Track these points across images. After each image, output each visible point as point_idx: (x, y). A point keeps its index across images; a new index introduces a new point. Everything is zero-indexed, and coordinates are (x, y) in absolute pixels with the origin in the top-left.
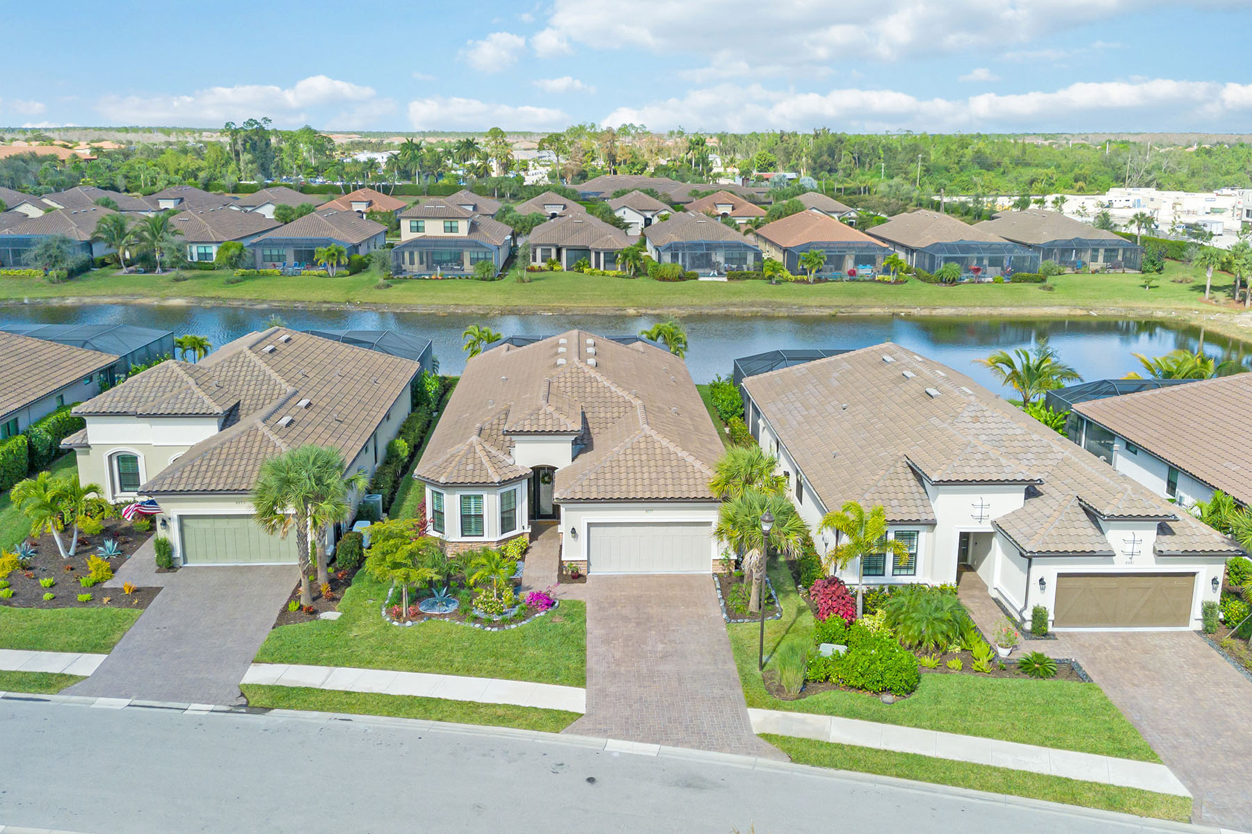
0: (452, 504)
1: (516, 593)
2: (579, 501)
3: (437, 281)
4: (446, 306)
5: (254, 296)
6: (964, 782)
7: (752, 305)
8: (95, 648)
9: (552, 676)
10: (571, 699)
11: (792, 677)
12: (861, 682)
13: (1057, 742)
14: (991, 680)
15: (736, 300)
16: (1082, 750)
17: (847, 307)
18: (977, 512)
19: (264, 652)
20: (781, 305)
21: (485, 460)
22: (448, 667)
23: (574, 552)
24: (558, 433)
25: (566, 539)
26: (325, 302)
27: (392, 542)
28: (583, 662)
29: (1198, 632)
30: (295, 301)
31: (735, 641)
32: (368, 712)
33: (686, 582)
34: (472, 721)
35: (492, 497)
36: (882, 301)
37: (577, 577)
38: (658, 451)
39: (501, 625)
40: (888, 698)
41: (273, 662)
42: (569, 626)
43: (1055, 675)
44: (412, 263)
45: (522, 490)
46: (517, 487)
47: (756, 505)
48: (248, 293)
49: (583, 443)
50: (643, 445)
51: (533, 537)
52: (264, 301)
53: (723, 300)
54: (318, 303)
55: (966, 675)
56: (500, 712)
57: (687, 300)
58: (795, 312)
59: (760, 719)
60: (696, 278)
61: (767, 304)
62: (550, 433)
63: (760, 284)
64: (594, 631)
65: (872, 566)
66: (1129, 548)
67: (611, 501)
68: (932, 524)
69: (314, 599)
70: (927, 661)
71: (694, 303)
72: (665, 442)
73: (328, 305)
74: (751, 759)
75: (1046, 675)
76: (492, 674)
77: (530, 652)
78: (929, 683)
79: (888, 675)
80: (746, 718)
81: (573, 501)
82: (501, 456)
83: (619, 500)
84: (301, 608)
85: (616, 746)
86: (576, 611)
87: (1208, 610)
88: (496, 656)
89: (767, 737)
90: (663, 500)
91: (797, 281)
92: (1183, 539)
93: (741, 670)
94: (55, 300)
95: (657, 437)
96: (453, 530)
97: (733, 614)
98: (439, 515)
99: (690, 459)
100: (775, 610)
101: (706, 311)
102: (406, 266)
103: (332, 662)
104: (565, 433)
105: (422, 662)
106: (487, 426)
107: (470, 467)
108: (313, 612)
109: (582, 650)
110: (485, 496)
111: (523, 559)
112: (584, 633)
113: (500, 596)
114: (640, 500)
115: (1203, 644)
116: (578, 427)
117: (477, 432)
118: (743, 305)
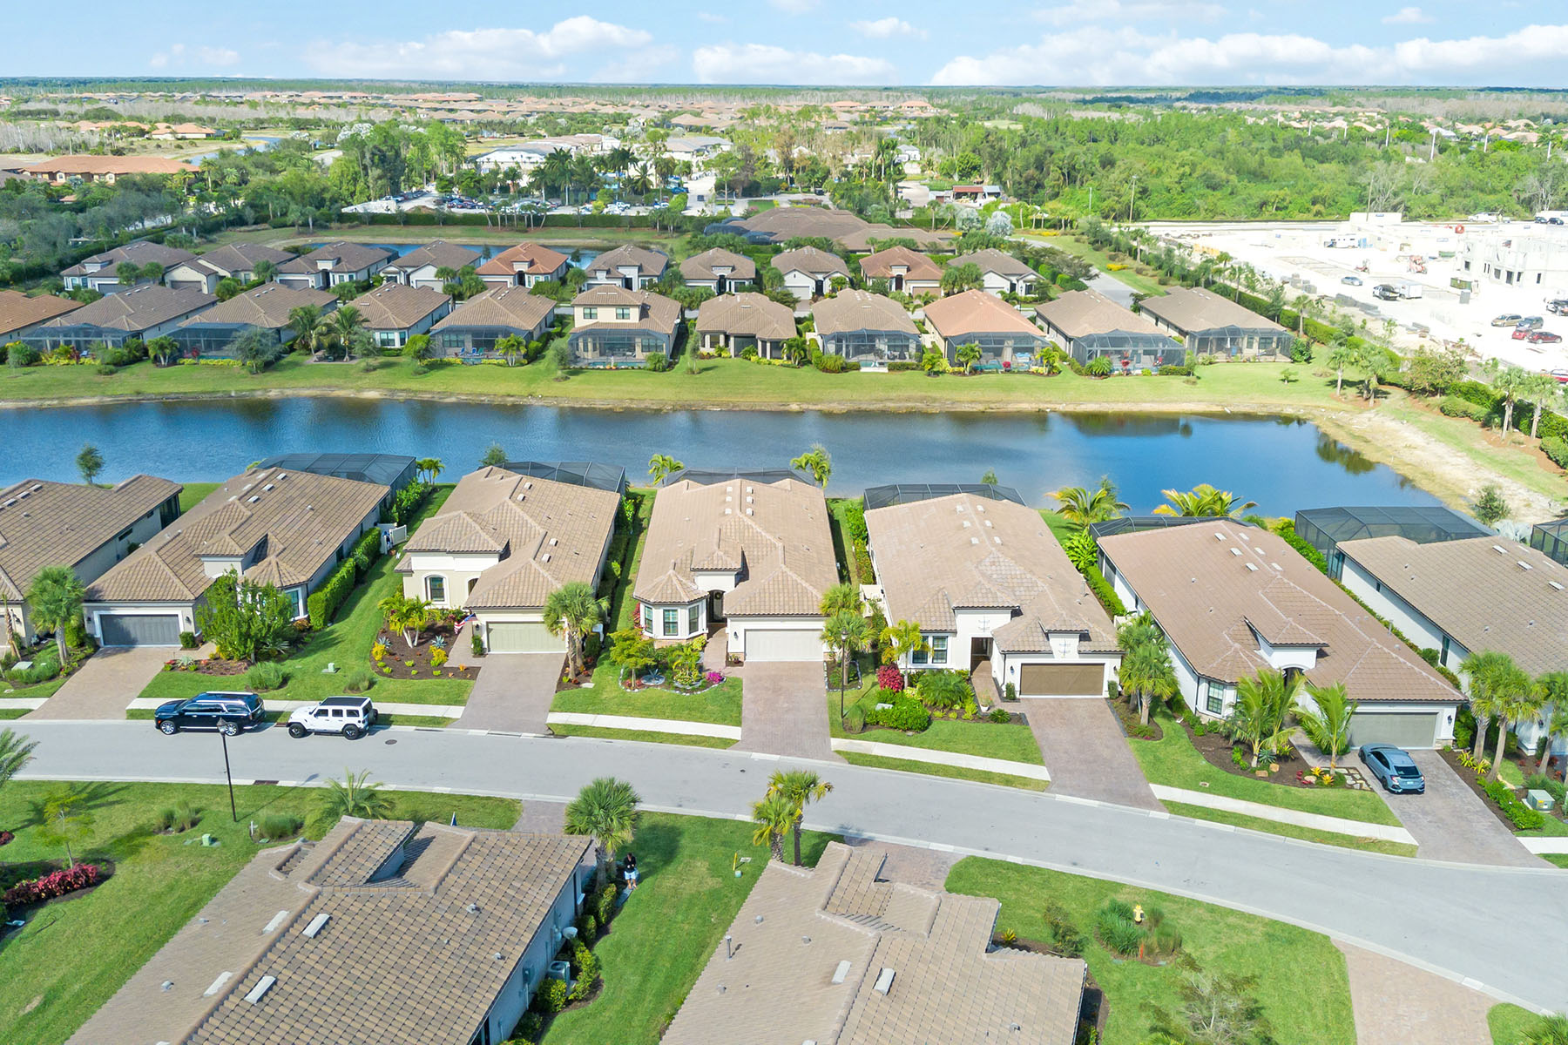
0: (658, 615)
1: (700, 672)
2: (739, 616)
3: (611, 372)
4: (622, 400)
5: (442, 389)
6: (936, 773)
7: (908, 400)
8: (457, 702)
9: (722, 720)
10: (733, 732)
11: (857, 722)
12: (896, 724)
13: (994, 756)
14: (972, 725)
15: (893, 395)
16: (1005, 759)
17: (997, 402)
18: (982, 626)
19: (555, 706)
20: (935, 400)
21: (679, 587)
22: (661, 715)
23: (736, 647)
24: (726, 570)
25: (731, 637)
26: (509, 396)
27: (628, 642)
28: (740, 713)
29: (1106, 699)
30: (481, 395)
31: (830, 702)
32: (621, 738)
33: (805, 666)
34: (678, 743)
35: (683, 610)
36: (1032, 396)
37: (738, 663)
38: (790, 582)
39: (691, 691)
40: (910, 733)
41: (562, 712)
42: (732, 692)
43: (1009, 721)
44: (586, 349)
45: (703, 606)
46: (699, 604)
47: (845, 622)
48: (434, 386)
49: (742, 575)
50: (780, 578)
51: (710, 636)
52: (451, 394)
53: (881, 394)
54: (503, 396)
55: (959, 721)
56: (694, 739)
57: (847, 394)
58: (949, 407)
59: (837, 743)
60: (858, 369)
61: (922, 400)
62: (720, 570)
63: (918, 376)
64: (747, 696)
65: (919, 657)
66: (1062, 649)
67: (759, 615)
68: (955, 632)
69: (577, 675)
70: (938, 714)
71: (854, 397)
72: (795, 577)
73: (512, 399)
74: (828, 762)
75: (1003, 722)
76: (688, 720)
77: (710, 707)
78: (935, 726)
79: (910, 721)
80: (829, 742)
81: (735, 615)
82: (690, 584)
83: (764, 615)
84: (570, 681)
85: (756, 756)
86: (736, 684)
87: (1112, 685)
88: (690, 709)
89: (838, 752)
90: (792, 615)
91: (954, 373)
92: (1096, 644)
93: (831, 718)
94: (259, 393)
95: (790, 573)
96: (658, 630)
97: (831, 686)
98: (649, 621)
99: (810, 588)
100: (858, 684)
101: (864, 407)
102: (580, 353)
103: (595, 712)
104: (730, 570)
105: (648, 711)
106: (679, 561)
107: (669, 592)
108: (578, 684)
109: (740, 706)
110: (679, 610)
111: (703, 651)
112: (741, 697)
113: (690, 675)
114: (777, 615)
115: (1105, 705)
116: (739, 566)
117: (672, 566)
118: (899, 401)
